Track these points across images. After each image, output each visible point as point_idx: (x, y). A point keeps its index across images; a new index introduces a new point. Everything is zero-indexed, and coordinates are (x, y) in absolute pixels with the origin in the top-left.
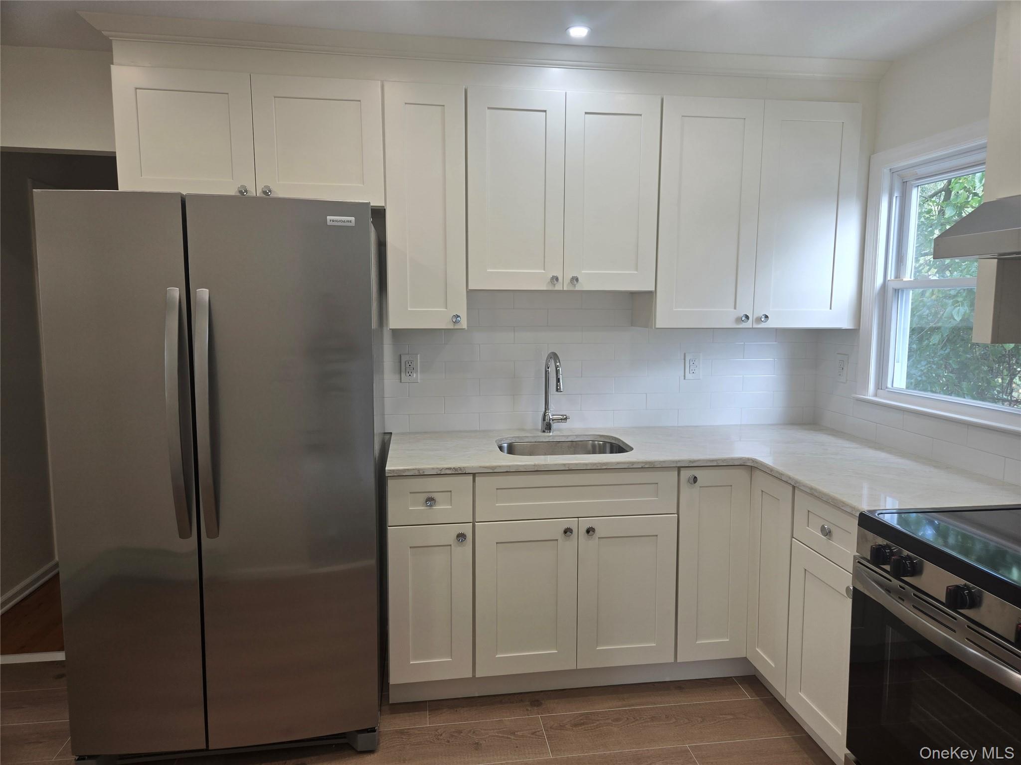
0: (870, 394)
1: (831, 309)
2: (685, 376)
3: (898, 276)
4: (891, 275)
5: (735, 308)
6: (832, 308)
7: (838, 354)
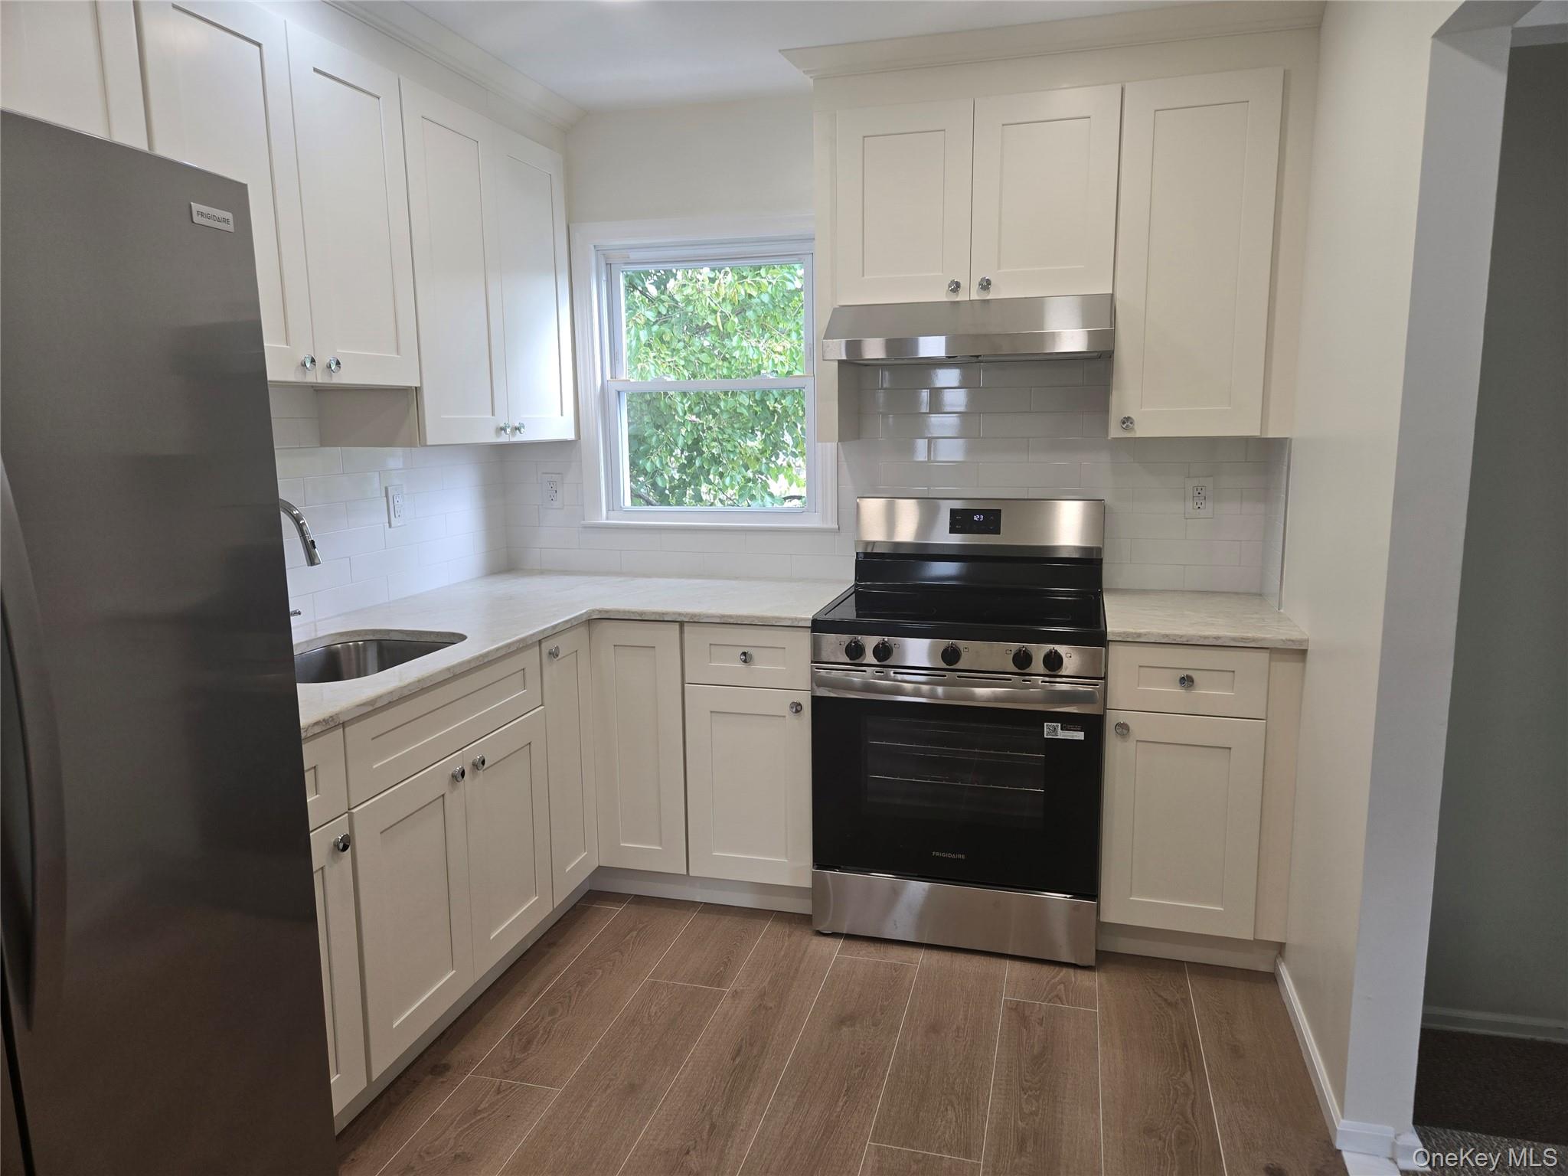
0: (603, 518)
1: (562, 415)
2: (390, 523)
3: (614, 376)
4: (608, 377)
5: (493, 415)
6: (564, 414)
7: (544, 473)
